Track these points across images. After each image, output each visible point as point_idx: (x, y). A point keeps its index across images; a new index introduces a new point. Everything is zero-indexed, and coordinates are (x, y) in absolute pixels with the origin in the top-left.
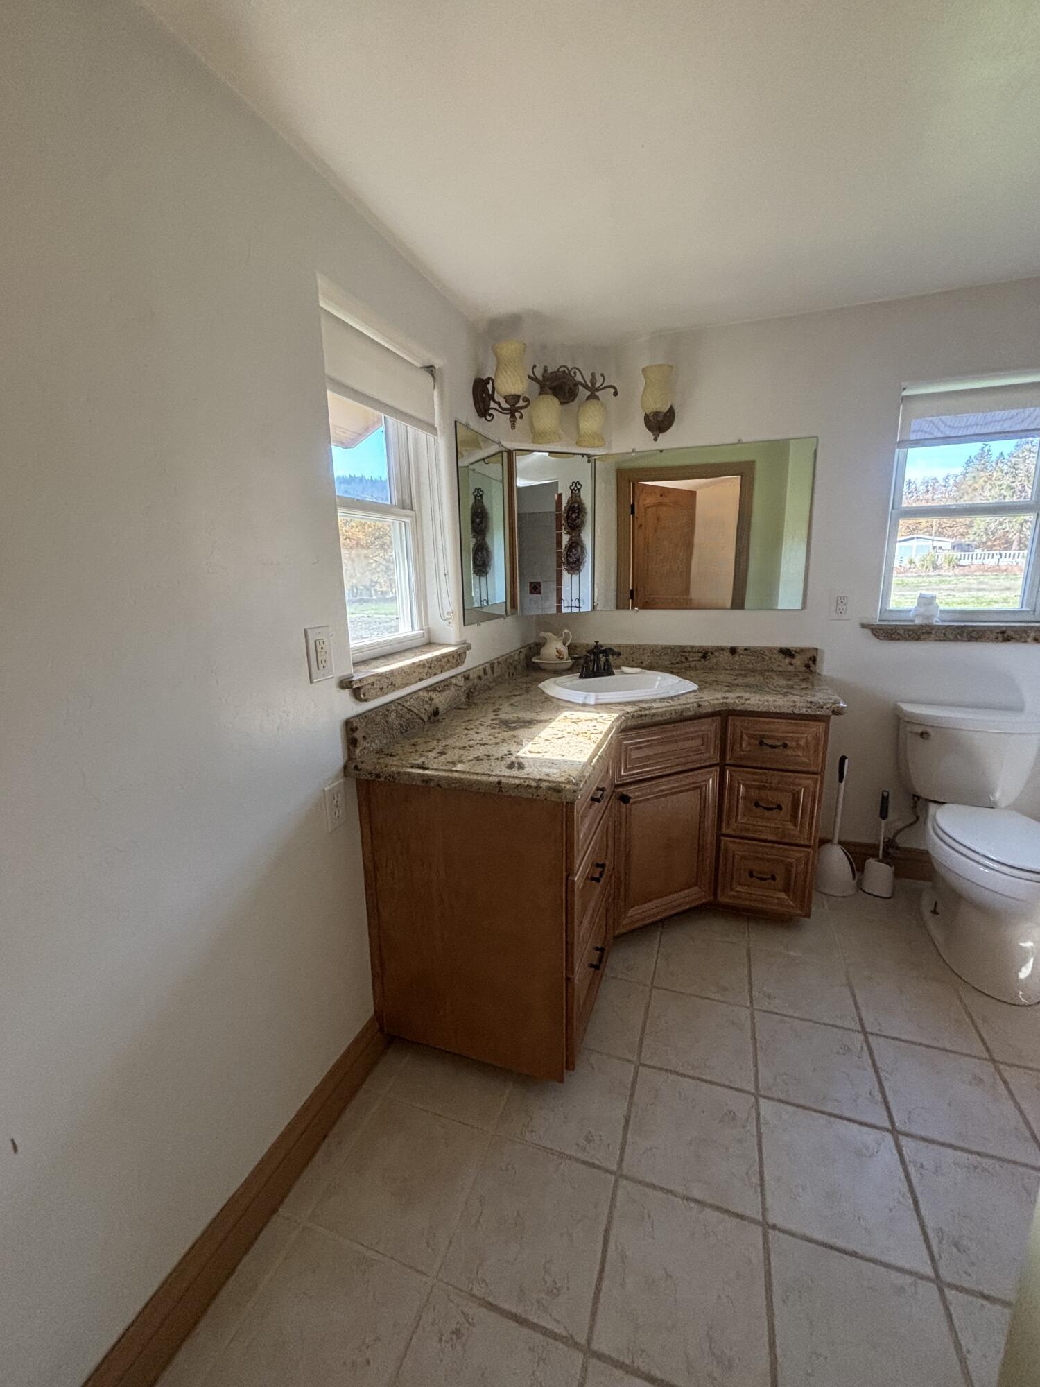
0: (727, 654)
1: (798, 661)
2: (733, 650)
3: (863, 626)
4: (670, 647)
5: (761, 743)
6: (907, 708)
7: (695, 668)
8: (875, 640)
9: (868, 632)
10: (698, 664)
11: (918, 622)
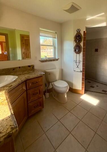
0: (18, 68)
1: (31, 67)
2: (20, 67)
3: (40, 61)
4: (5, 69)
5: (33, 83)
6: (47, 71)
7: (12, 72)
8: (41, 63)
9: (40, 62)
10: (13, 71)
11: (45, 59)
